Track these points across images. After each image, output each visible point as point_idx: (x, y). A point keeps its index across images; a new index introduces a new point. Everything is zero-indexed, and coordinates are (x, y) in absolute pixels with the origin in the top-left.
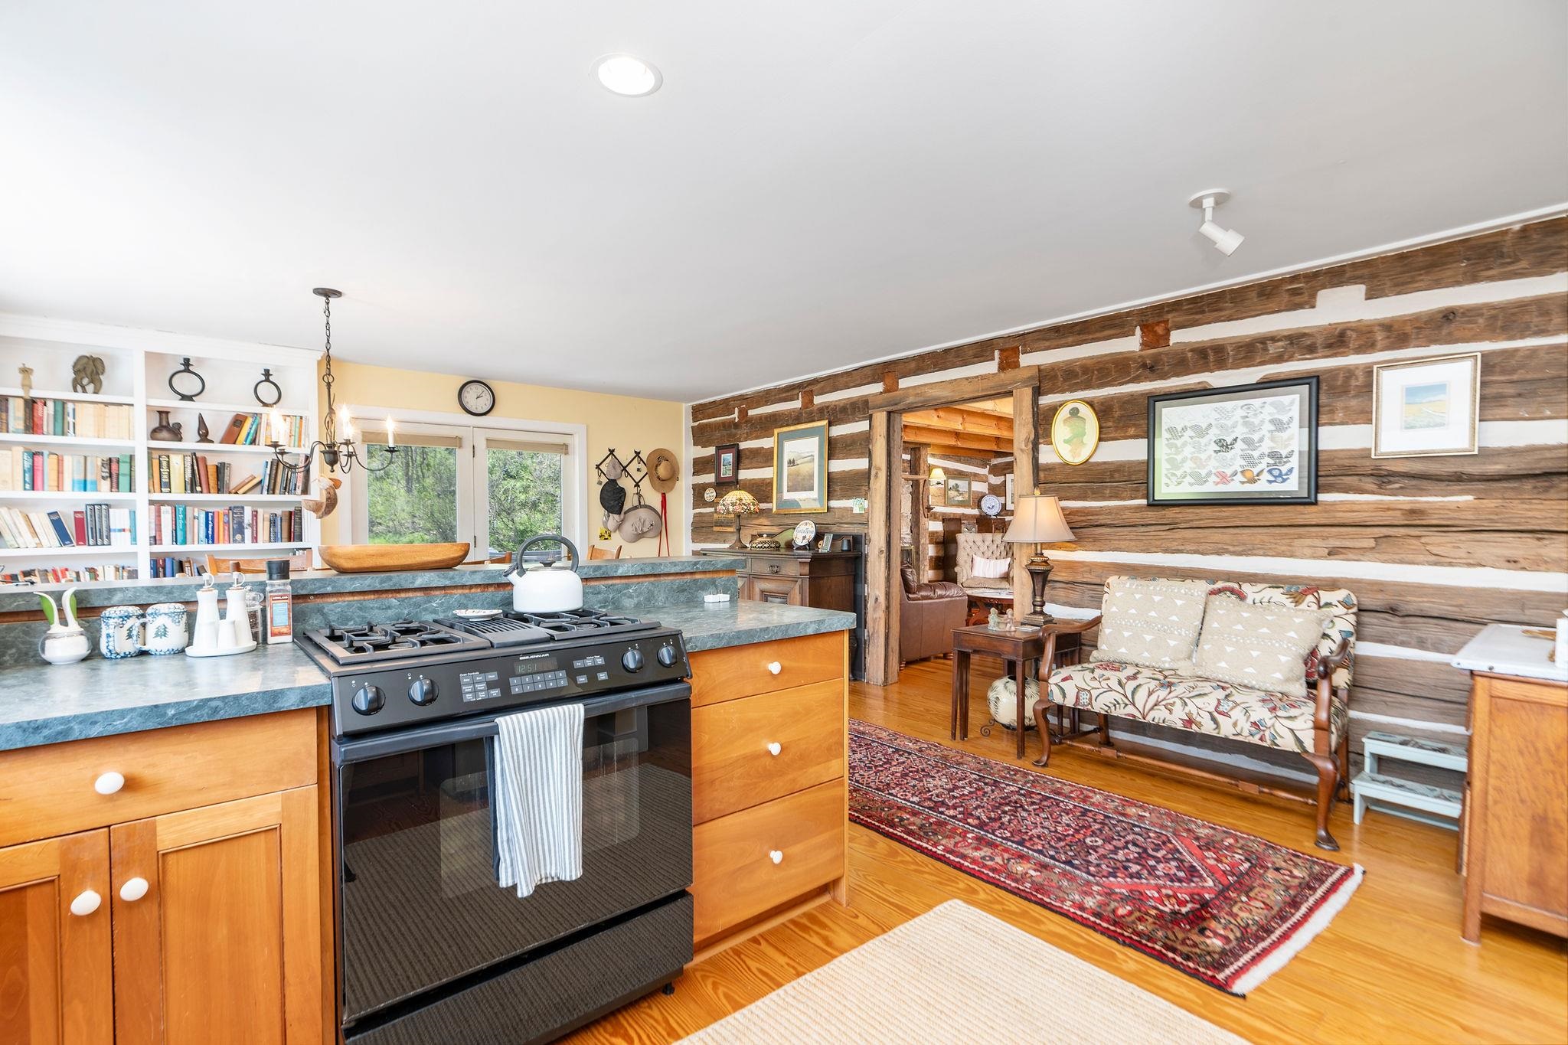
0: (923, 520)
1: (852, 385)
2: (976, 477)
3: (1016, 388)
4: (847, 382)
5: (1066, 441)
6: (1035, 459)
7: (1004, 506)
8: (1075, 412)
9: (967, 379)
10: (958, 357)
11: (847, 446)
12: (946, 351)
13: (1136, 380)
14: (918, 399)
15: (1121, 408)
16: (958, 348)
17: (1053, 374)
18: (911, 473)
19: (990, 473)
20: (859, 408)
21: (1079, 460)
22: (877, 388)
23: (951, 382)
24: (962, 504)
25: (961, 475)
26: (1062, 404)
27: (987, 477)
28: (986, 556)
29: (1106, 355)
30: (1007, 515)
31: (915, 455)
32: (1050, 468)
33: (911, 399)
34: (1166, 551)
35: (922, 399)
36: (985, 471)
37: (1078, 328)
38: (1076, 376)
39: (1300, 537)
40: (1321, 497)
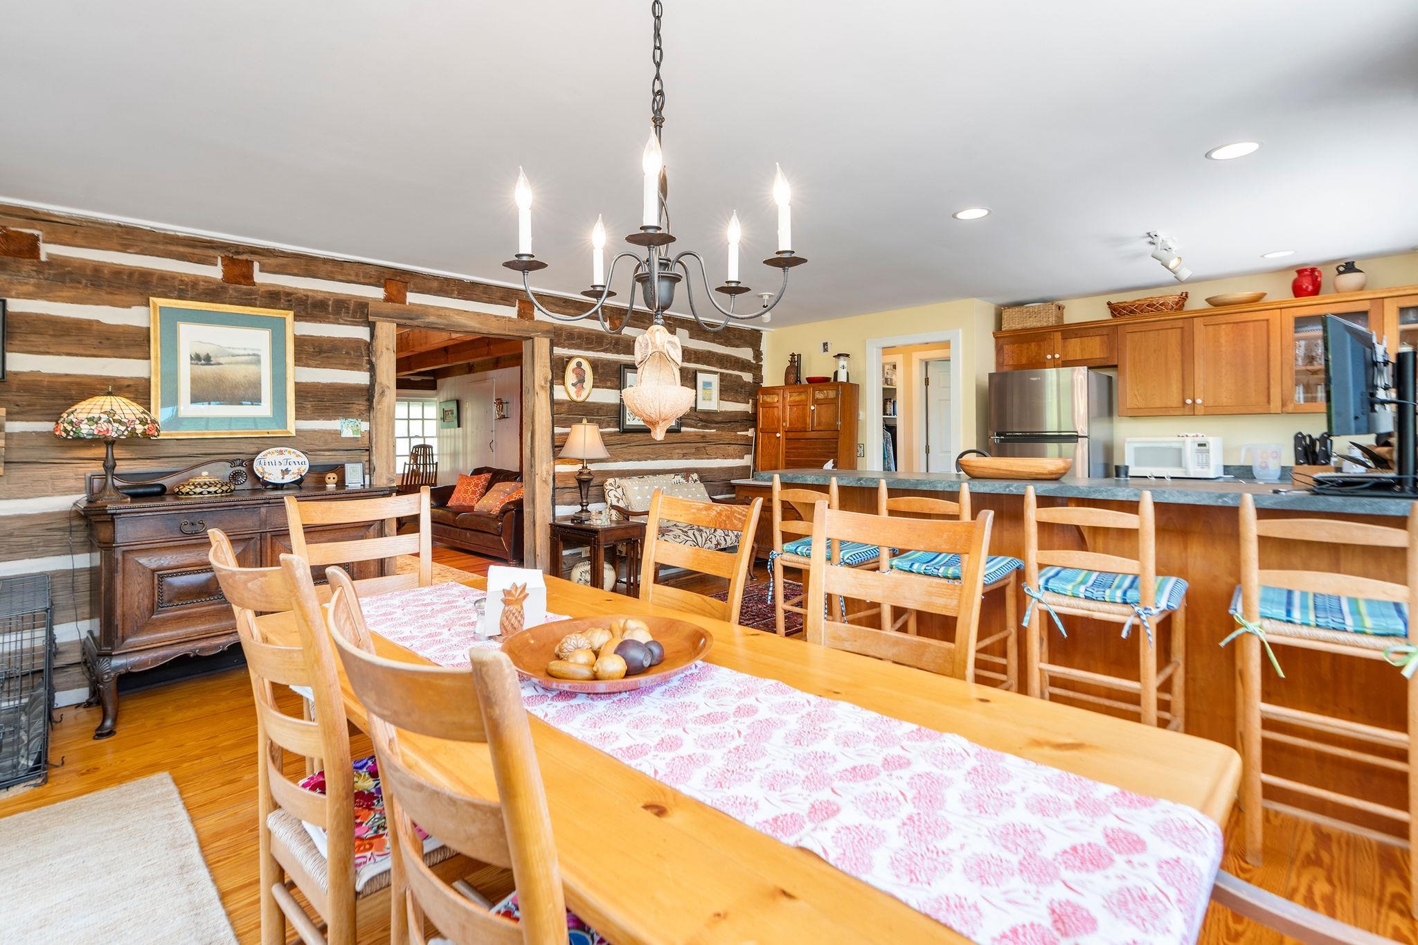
1: (340, 277)
3: (538, 336)
4: (332, 272)
5: (573, 385)
6: (552, 394)
8: (579, 365)
9: (496, 316)
10: (486, 294)
11: (320, 352)
12: (474, 284)
13: (605, 351)
14: (439, 321)
15: (602, 367)
16: (488, 286)
17: (559, 332)
20: (348, 308)
21: (580, 399)
22: (378, 293)
23: (478, 314)
26: (571, 358)
29: (593, 330)
32: (561, 403)
33: (432, 319)
34: (625, 460)
35: (445, 322)
37: (578, 305)
38: (573, 339)
39: (675, 448)
40: (683, 429)
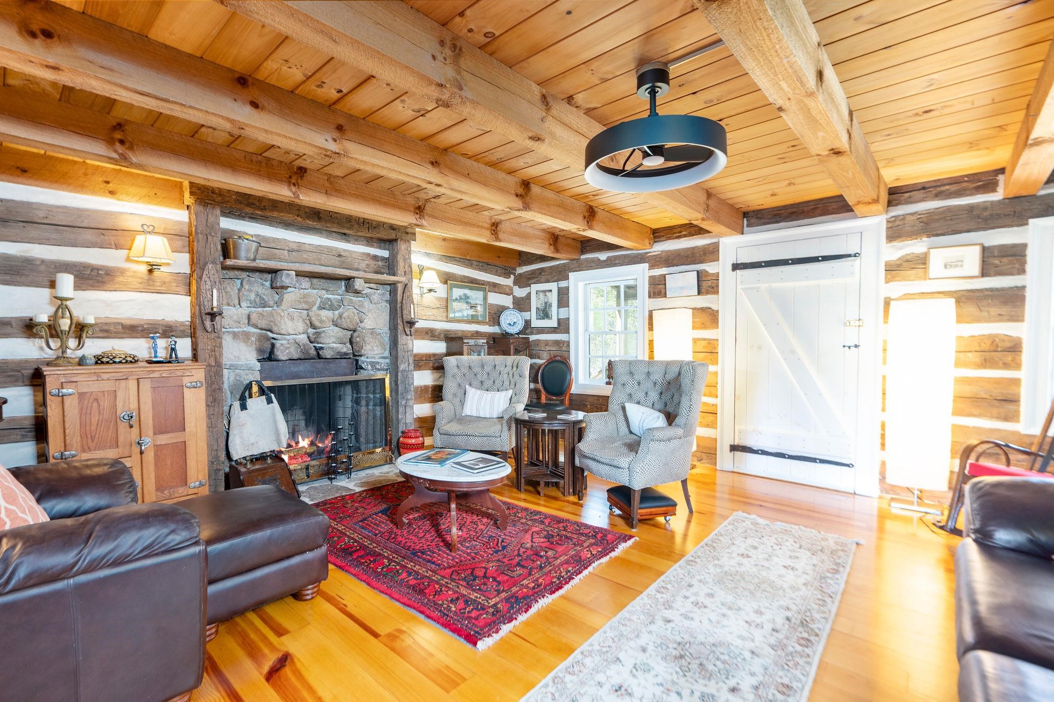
0: (402, 339)
2: (495, 287)
7: (528, 323)
18: (389, 274)
19: (515, 283)
24: (473, 320)
25: (473, 283)
27: (511, 289)
28: (486, 386)
30: (532, 333)
31: (393, 250)
36: (509, 282)
